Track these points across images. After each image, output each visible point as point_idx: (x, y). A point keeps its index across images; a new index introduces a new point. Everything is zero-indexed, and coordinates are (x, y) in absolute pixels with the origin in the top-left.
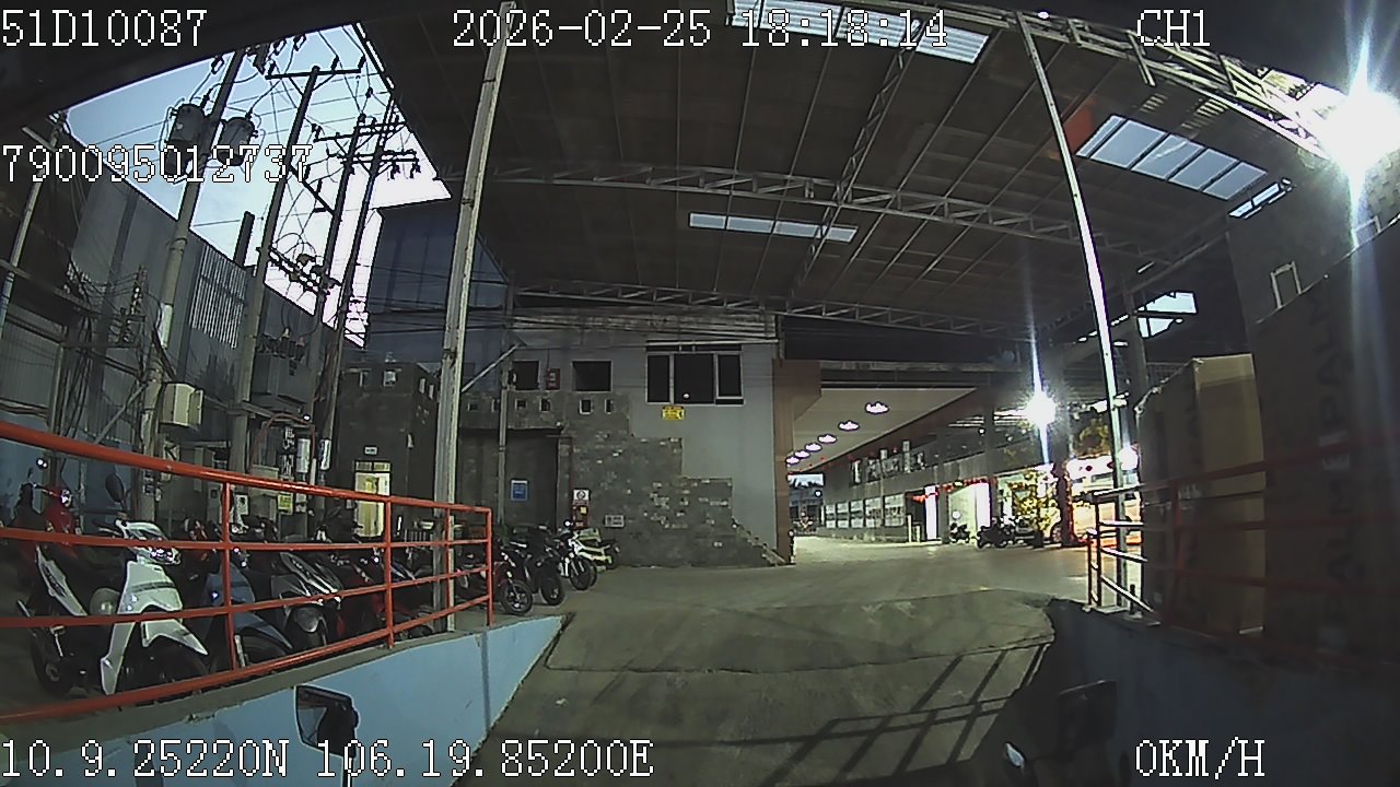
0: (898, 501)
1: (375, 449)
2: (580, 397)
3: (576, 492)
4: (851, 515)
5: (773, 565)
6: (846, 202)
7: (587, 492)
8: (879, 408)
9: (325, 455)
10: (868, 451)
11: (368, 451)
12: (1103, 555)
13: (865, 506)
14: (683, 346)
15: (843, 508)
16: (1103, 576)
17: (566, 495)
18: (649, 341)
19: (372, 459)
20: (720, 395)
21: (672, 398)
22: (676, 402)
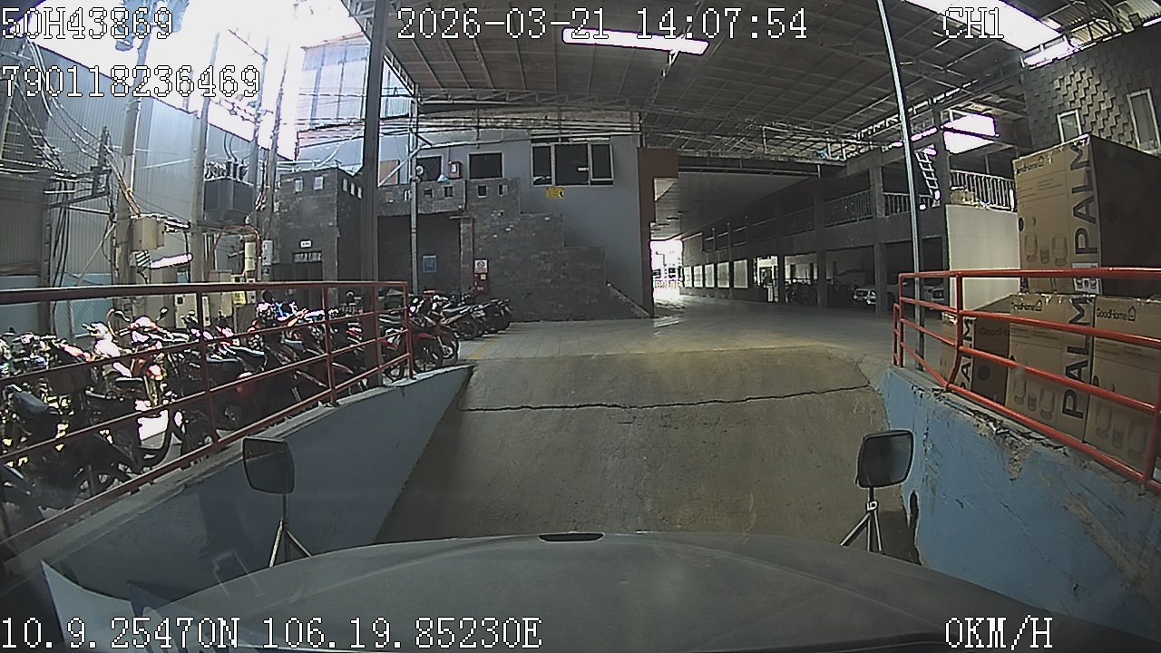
1: (310, 242)
2: (475, 184)
3: (477, 262)
4: (705, 277)
5: (640, 318)
7: (485, 262)
11: (304, 244)
12: (905, 326)
14: (562, 138)
15: (697, 271)
17: (468, 265)
18: (533, 135)
19: (307, 250)
20: (593, 177)
21: (553, 181)
22: (557, 185)
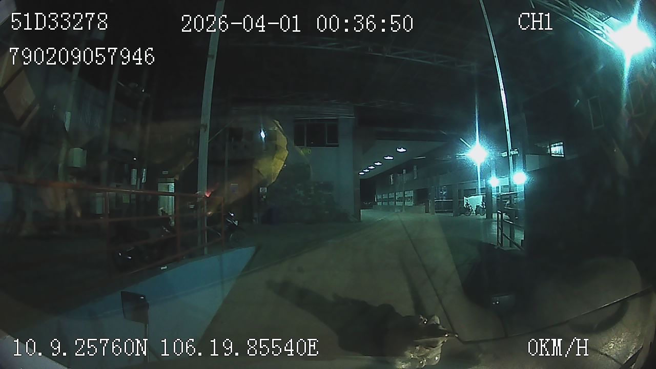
0: (410, 194)
1: (167, 172)
3: (261, 188)
4: (389, 200)
5: (353, 222)
6: (388, 54)
7: (265, 188)
8: (402, 150)
9: (144, 176)
10: (396, 170)
11: (164, 173)
12: (504, 223)
13: (395, 196)
14: (311, 120)
15: (385, 196)
16: (504, 232)
17: (256, 190)
18: (296, 117)
19: (166, 176)
20: (328, 142)
21: (305, 144)
22: (307, 146)
